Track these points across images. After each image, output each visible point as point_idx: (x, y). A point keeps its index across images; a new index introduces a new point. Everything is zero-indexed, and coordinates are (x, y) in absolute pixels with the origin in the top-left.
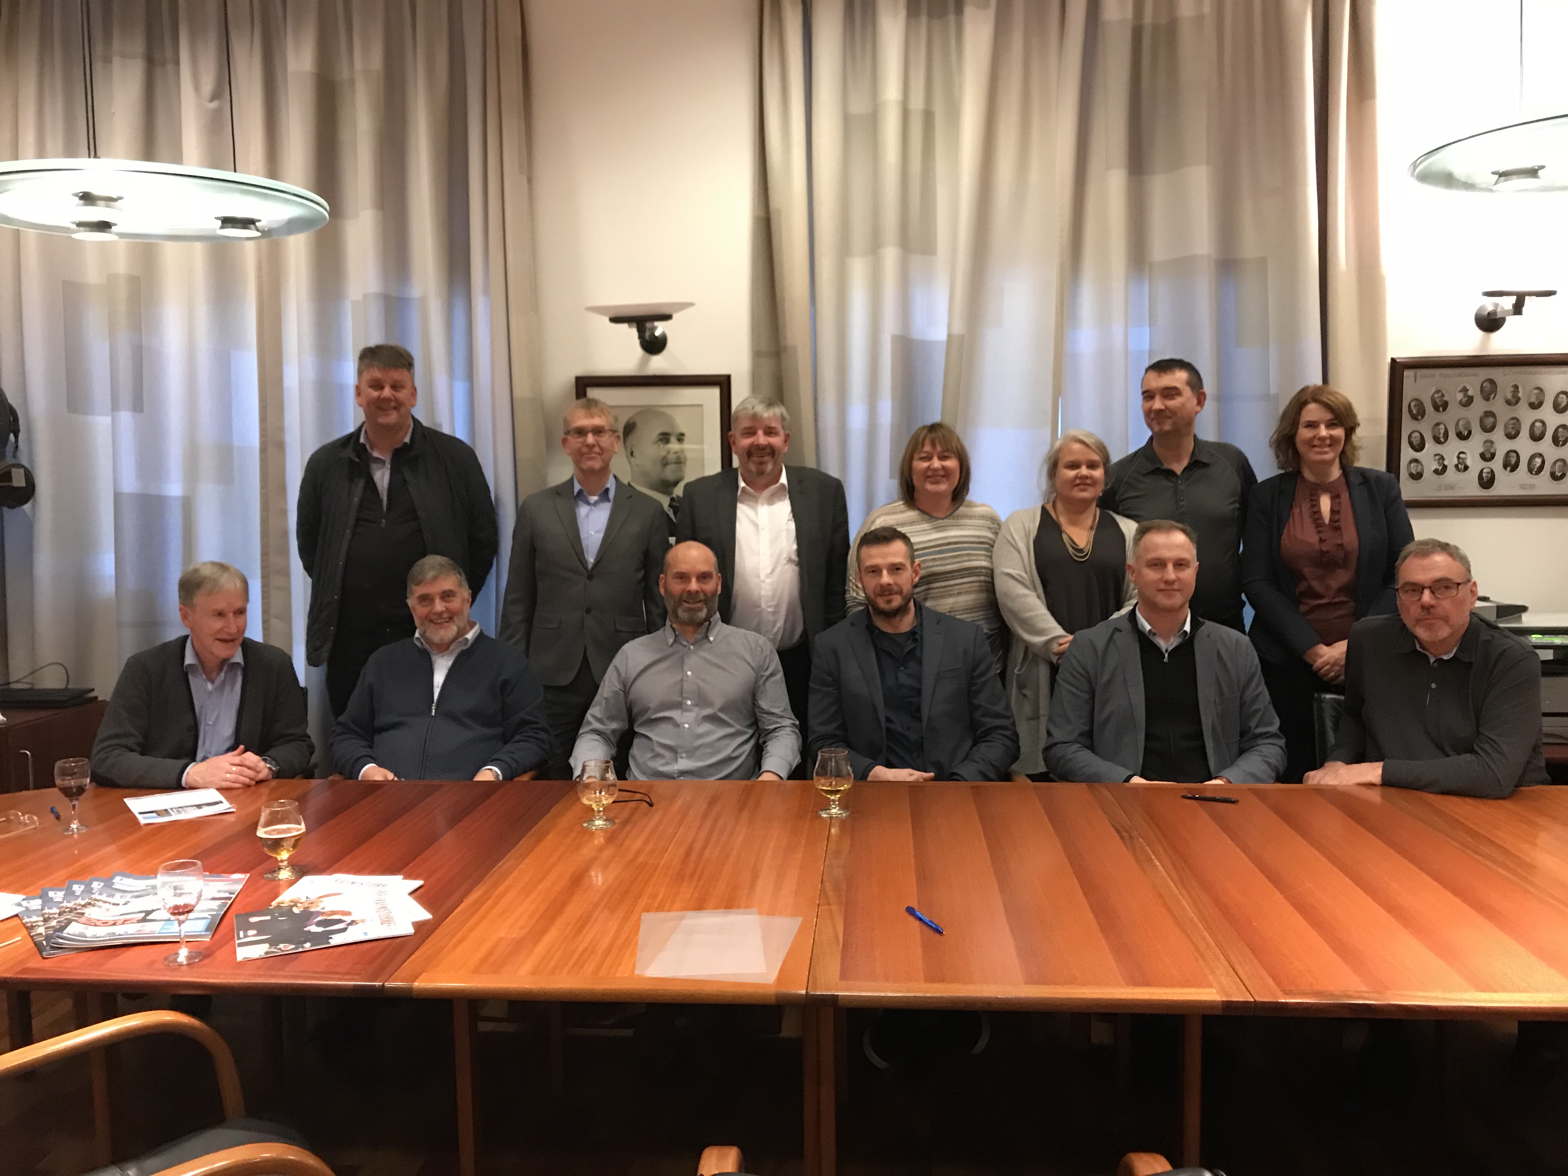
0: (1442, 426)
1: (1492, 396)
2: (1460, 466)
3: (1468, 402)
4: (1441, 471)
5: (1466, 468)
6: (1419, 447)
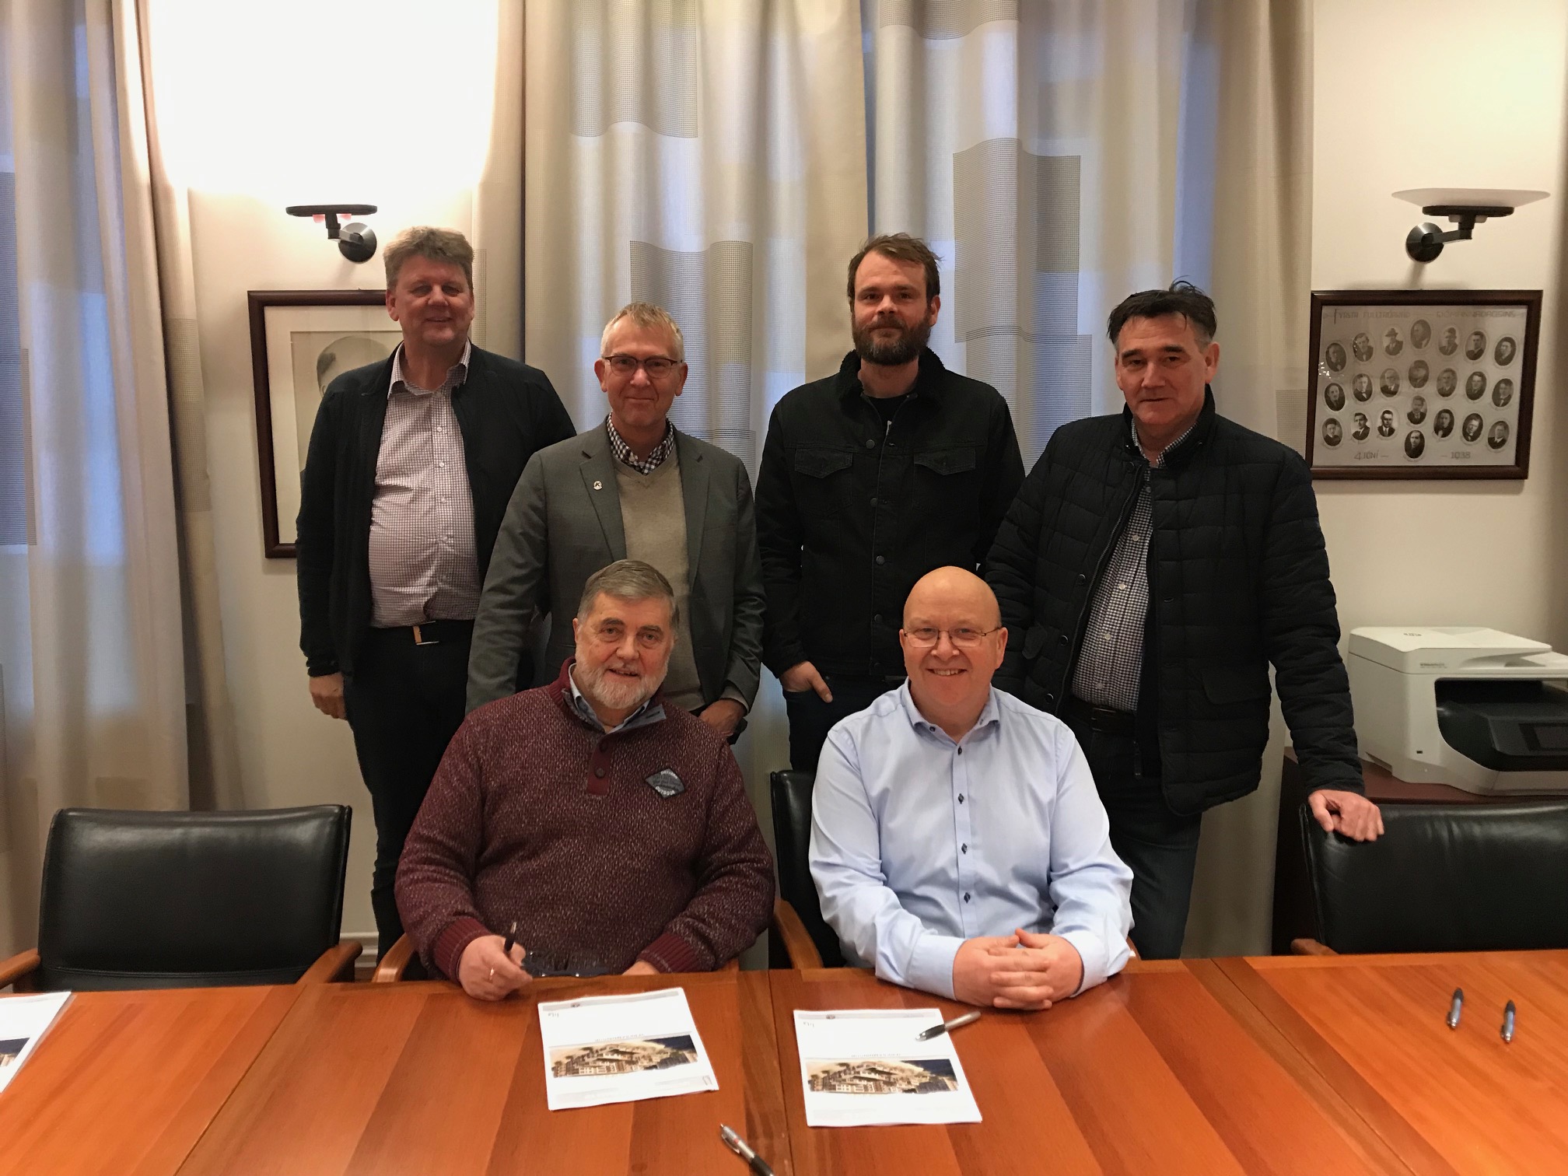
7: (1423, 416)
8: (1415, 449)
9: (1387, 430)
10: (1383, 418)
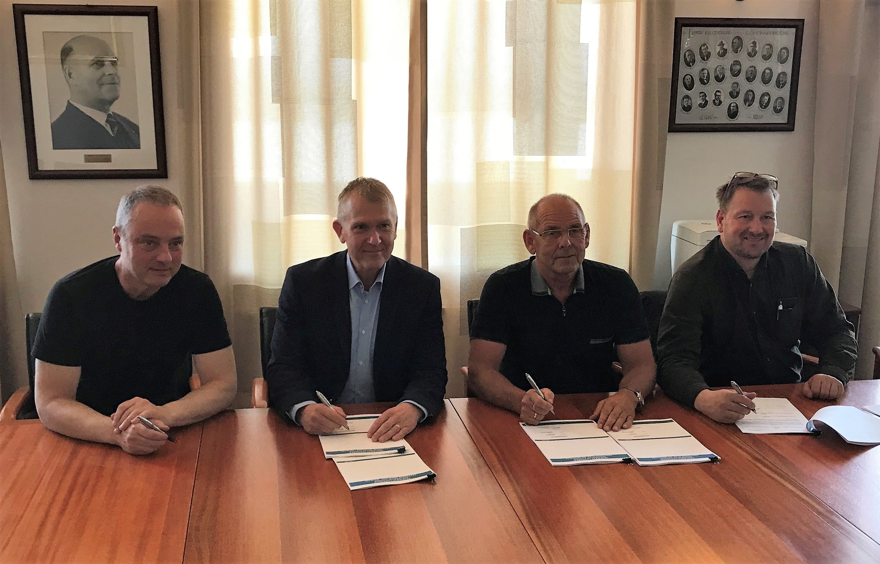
0: (706, 71)
1: (739, 50)
2: (716, 101)
3: (723, 54)
4: (703, 105)
5: (720, 102)
6: (689, 87)
7: (738, 93)
8: (733, 114)
9: (718, 102)
10: (715, 94)
